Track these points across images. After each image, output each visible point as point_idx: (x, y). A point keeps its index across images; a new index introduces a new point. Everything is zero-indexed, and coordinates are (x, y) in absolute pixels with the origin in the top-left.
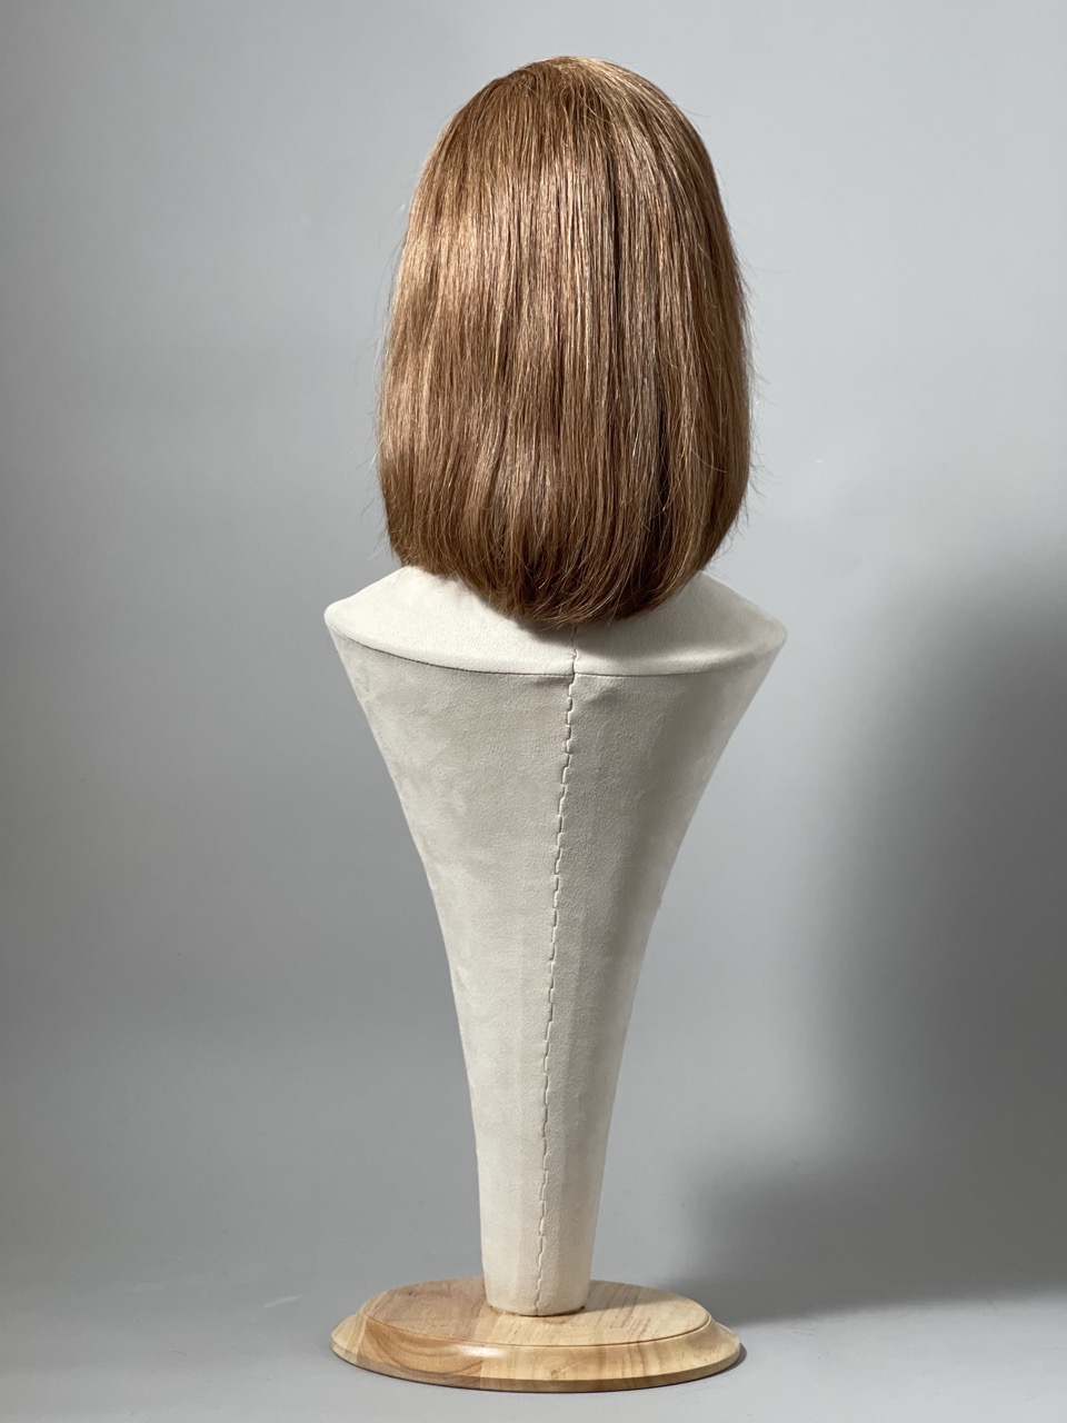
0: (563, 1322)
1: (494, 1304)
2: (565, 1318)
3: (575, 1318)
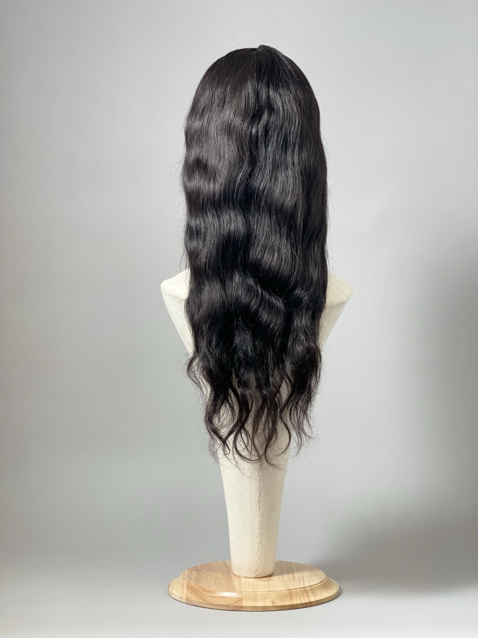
1: (237, 573)
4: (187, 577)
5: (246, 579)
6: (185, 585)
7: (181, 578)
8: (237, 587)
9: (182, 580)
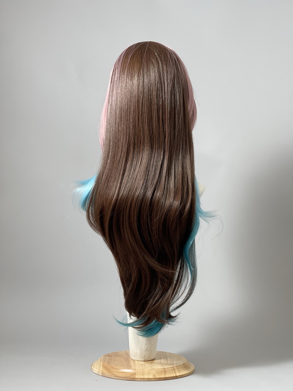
0: (152, 363)
1: (133, 358)
2: (152, 361)
3: (155, 361)
4: (103, 360)
5: (138, 361)
6: (101, 365)
7: (99, 361)
8: (132, 366)
9: (99, 362)
